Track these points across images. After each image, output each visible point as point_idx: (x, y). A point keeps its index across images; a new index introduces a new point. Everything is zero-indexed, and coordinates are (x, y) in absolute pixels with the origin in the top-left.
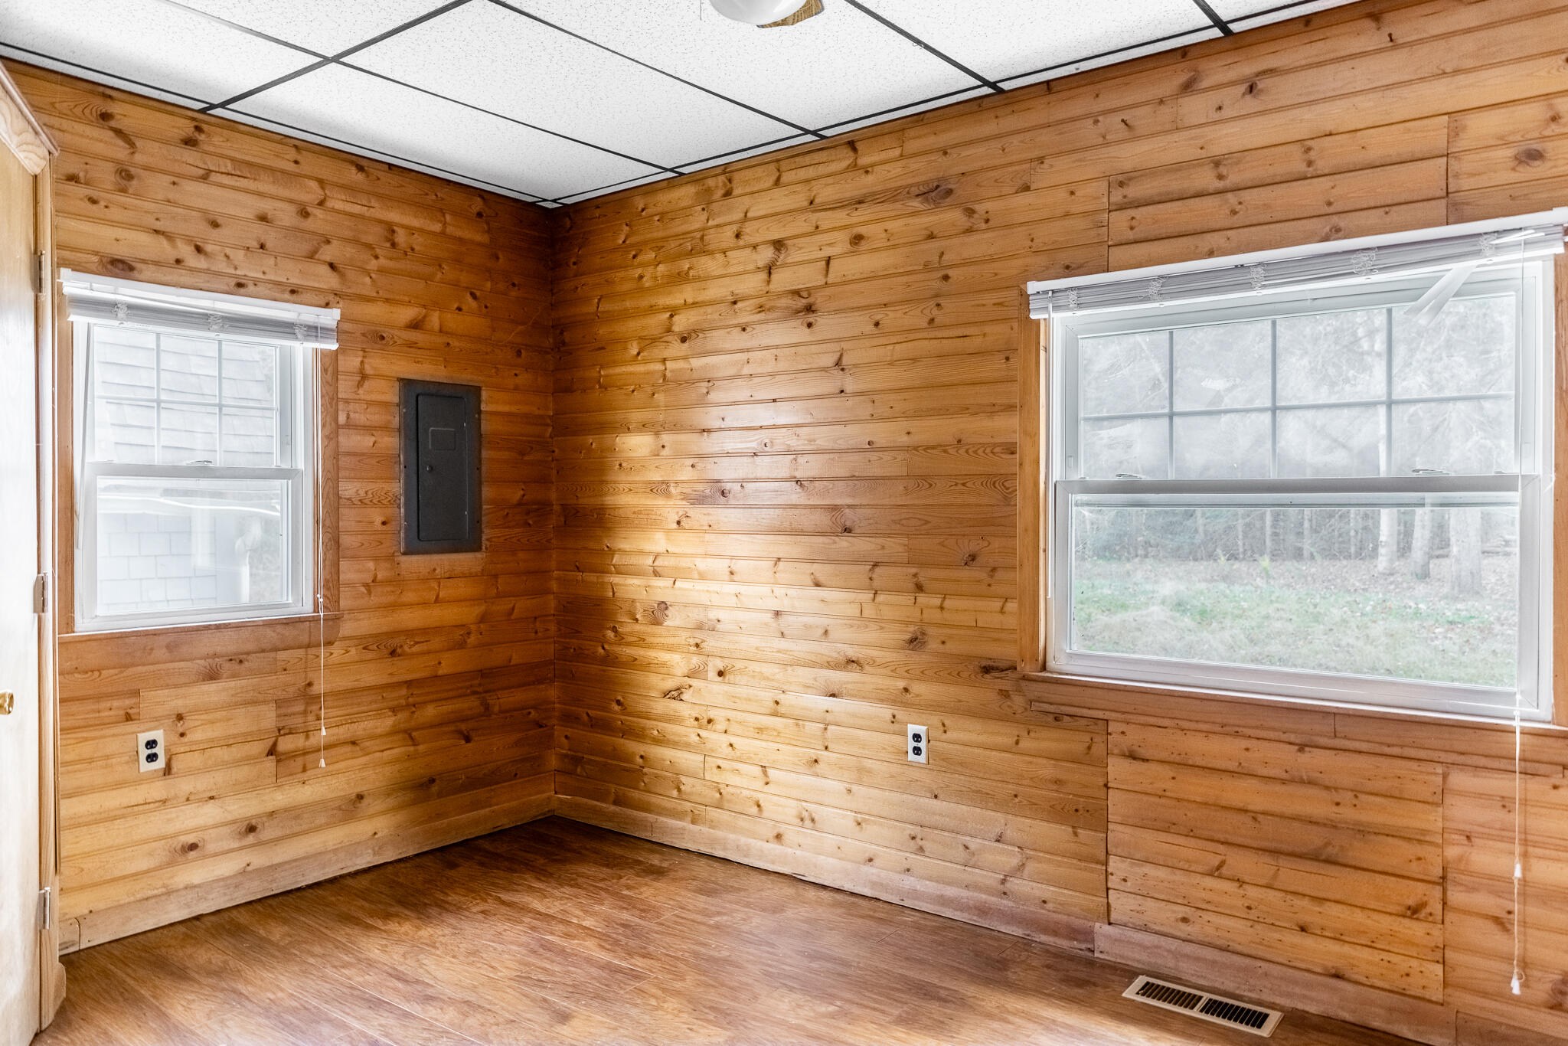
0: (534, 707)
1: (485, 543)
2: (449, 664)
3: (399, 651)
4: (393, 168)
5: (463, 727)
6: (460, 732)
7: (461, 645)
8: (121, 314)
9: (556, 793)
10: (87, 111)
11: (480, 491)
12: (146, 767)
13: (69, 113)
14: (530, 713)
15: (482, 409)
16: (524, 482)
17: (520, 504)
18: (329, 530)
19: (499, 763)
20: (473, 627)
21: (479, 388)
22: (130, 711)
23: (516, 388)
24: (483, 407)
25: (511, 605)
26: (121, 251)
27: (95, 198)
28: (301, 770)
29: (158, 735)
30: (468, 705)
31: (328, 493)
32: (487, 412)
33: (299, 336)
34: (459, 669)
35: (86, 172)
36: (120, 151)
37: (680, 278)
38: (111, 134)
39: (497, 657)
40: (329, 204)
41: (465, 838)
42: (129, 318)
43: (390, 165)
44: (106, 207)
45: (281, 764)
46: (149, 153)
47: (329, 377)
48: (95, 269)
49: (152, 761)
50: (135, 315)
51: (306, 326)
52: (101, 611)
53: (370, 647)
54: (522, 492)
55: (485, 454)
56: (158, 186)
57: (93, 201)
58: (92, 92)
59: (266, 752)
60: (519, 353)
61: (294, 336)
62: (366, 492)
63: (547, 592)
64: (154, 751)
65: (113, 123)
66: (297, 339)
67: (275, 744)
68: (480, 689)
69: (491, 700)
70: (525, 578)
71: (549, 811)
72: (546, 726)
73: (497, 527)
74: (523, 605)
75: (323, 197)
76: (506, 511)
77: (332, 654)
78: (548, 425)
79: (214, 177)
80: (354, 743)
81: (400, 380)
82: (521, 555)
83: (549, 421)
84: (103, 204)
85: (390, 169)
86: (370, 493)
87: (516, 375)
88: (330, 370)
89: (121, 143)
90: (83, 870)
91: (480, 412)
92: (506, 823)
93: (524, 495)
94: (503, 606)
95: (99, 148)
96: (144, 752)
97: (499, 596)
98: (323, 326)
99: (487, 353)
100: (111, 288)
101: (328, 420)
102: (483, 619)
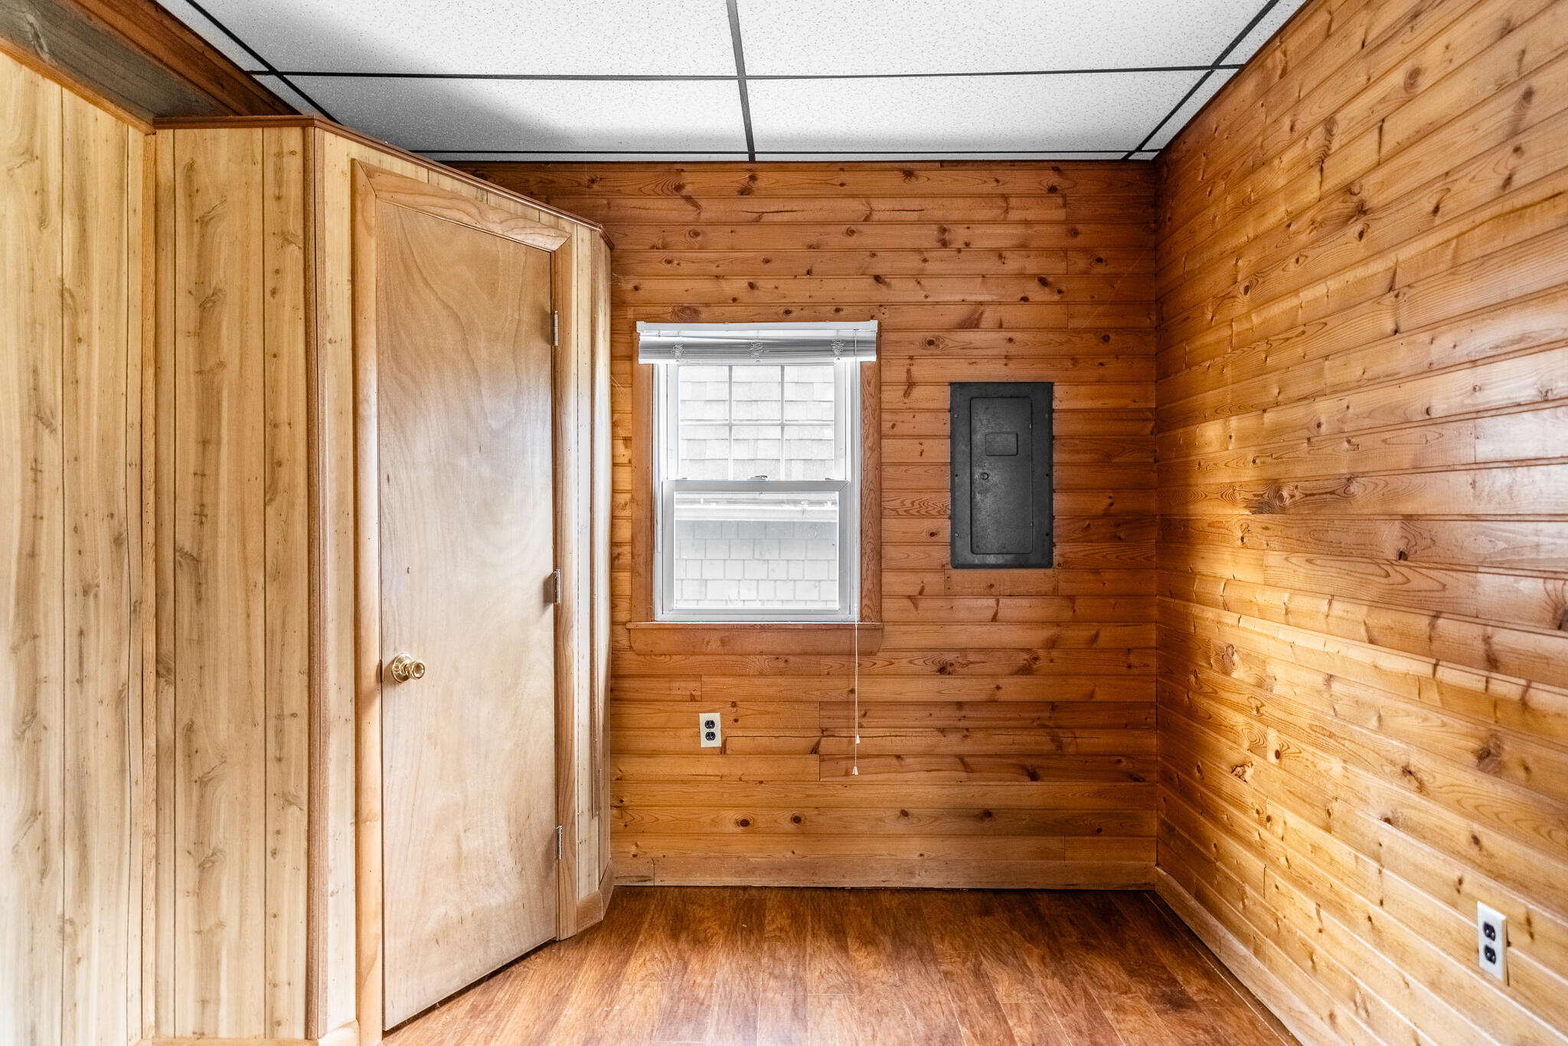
0: (1128, 756)
1: (1056, 559)
2: (1013, 689)
3: (949, 669)
4: (945, 164)
5: (1028, 762)
6: (1024, 768)
7: (1026, 670)
8: (678, 353)
9: (1158, 865)
10: (665, 188)
11: (1051, 500)
12: (705, 743)
13: (652, 193)
14: (1119, 761)
15: (1054, 407)
16: (1113, 490)
17: (1106, 515)
18: (871, 540)
19: (1075, 812)
20: (1042, 653)
21: (1052, 384)
22: (694, 693)
23: (1101, 381)
24: (1056, 405)
25: (1094, 632)
26: (688, 300)
27: (670, 258)
28: (843, 773)
29: (716, 717)
30: (1035, 740)
31: (871, 503)
32: (1061, 411)
33: (836, 353)
34: (1027, 697)
35: (664, 238)
36: (688, 213)
37: (1245, 206)
38: (683, 201)
39: (1074, 690)
40: (876, 216)
41: (1028, 887)
42: (683, 355)
43: (942, 162)
44: (678, 264)
45: (824, 763)
46: (712, 209)
47: (872, 389)
48: (669, 318)
49: (710, 739)
50: (688, 352)
51: (843, 342)
52: (679, 605)
53: (916, 662)
54: (1109, 501)
55: (1057, 457)
56: (719, 237)
57: (669, 262)
58: (669, 171)
59: (810, 750)
60: (1106, 339)
61: (831, 353)
62: (913, 503)
63: (1144, 620)
64: (712, 730)
65: (685, 192)
66: (834, 355)
67: (818, 744)
68: (1051, 723)
69: (1066, 738)
70: (1113, 602)
71: (1145, 884)
72: (1144, 780)
73: (1073, 541)
74: (1108, 635)
75: (868, 212)
76: (1087, 522)
77: (875, 664)
78: (1147, 420)
79: (766, 218)
80: (898, 757)
81: (951, 384)
82: (1108, 575)
83: (1149, 415)
84: (675, 262)
85: (942, 166)
86: (916, 503)
87: (1101, 364)
88: (873, 382)
89: (690, 207)
90: (658, 820)
91: (1051, 411)
92: (1081, 882)
93: (1112, 504)
94: (1082, 633)
95: (674, 216)
96: (704, 731)
97: (1076, 621)
98: (859, 339)
99: (1061, 344)
100: (675, 332)
101: (871, 430)
102: (1052, 644)
